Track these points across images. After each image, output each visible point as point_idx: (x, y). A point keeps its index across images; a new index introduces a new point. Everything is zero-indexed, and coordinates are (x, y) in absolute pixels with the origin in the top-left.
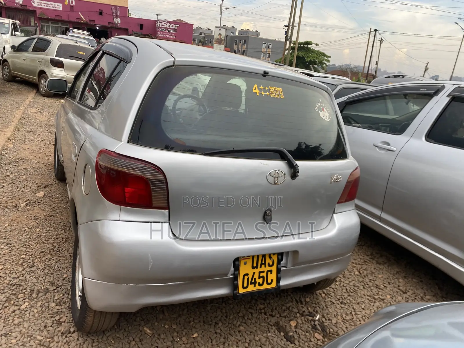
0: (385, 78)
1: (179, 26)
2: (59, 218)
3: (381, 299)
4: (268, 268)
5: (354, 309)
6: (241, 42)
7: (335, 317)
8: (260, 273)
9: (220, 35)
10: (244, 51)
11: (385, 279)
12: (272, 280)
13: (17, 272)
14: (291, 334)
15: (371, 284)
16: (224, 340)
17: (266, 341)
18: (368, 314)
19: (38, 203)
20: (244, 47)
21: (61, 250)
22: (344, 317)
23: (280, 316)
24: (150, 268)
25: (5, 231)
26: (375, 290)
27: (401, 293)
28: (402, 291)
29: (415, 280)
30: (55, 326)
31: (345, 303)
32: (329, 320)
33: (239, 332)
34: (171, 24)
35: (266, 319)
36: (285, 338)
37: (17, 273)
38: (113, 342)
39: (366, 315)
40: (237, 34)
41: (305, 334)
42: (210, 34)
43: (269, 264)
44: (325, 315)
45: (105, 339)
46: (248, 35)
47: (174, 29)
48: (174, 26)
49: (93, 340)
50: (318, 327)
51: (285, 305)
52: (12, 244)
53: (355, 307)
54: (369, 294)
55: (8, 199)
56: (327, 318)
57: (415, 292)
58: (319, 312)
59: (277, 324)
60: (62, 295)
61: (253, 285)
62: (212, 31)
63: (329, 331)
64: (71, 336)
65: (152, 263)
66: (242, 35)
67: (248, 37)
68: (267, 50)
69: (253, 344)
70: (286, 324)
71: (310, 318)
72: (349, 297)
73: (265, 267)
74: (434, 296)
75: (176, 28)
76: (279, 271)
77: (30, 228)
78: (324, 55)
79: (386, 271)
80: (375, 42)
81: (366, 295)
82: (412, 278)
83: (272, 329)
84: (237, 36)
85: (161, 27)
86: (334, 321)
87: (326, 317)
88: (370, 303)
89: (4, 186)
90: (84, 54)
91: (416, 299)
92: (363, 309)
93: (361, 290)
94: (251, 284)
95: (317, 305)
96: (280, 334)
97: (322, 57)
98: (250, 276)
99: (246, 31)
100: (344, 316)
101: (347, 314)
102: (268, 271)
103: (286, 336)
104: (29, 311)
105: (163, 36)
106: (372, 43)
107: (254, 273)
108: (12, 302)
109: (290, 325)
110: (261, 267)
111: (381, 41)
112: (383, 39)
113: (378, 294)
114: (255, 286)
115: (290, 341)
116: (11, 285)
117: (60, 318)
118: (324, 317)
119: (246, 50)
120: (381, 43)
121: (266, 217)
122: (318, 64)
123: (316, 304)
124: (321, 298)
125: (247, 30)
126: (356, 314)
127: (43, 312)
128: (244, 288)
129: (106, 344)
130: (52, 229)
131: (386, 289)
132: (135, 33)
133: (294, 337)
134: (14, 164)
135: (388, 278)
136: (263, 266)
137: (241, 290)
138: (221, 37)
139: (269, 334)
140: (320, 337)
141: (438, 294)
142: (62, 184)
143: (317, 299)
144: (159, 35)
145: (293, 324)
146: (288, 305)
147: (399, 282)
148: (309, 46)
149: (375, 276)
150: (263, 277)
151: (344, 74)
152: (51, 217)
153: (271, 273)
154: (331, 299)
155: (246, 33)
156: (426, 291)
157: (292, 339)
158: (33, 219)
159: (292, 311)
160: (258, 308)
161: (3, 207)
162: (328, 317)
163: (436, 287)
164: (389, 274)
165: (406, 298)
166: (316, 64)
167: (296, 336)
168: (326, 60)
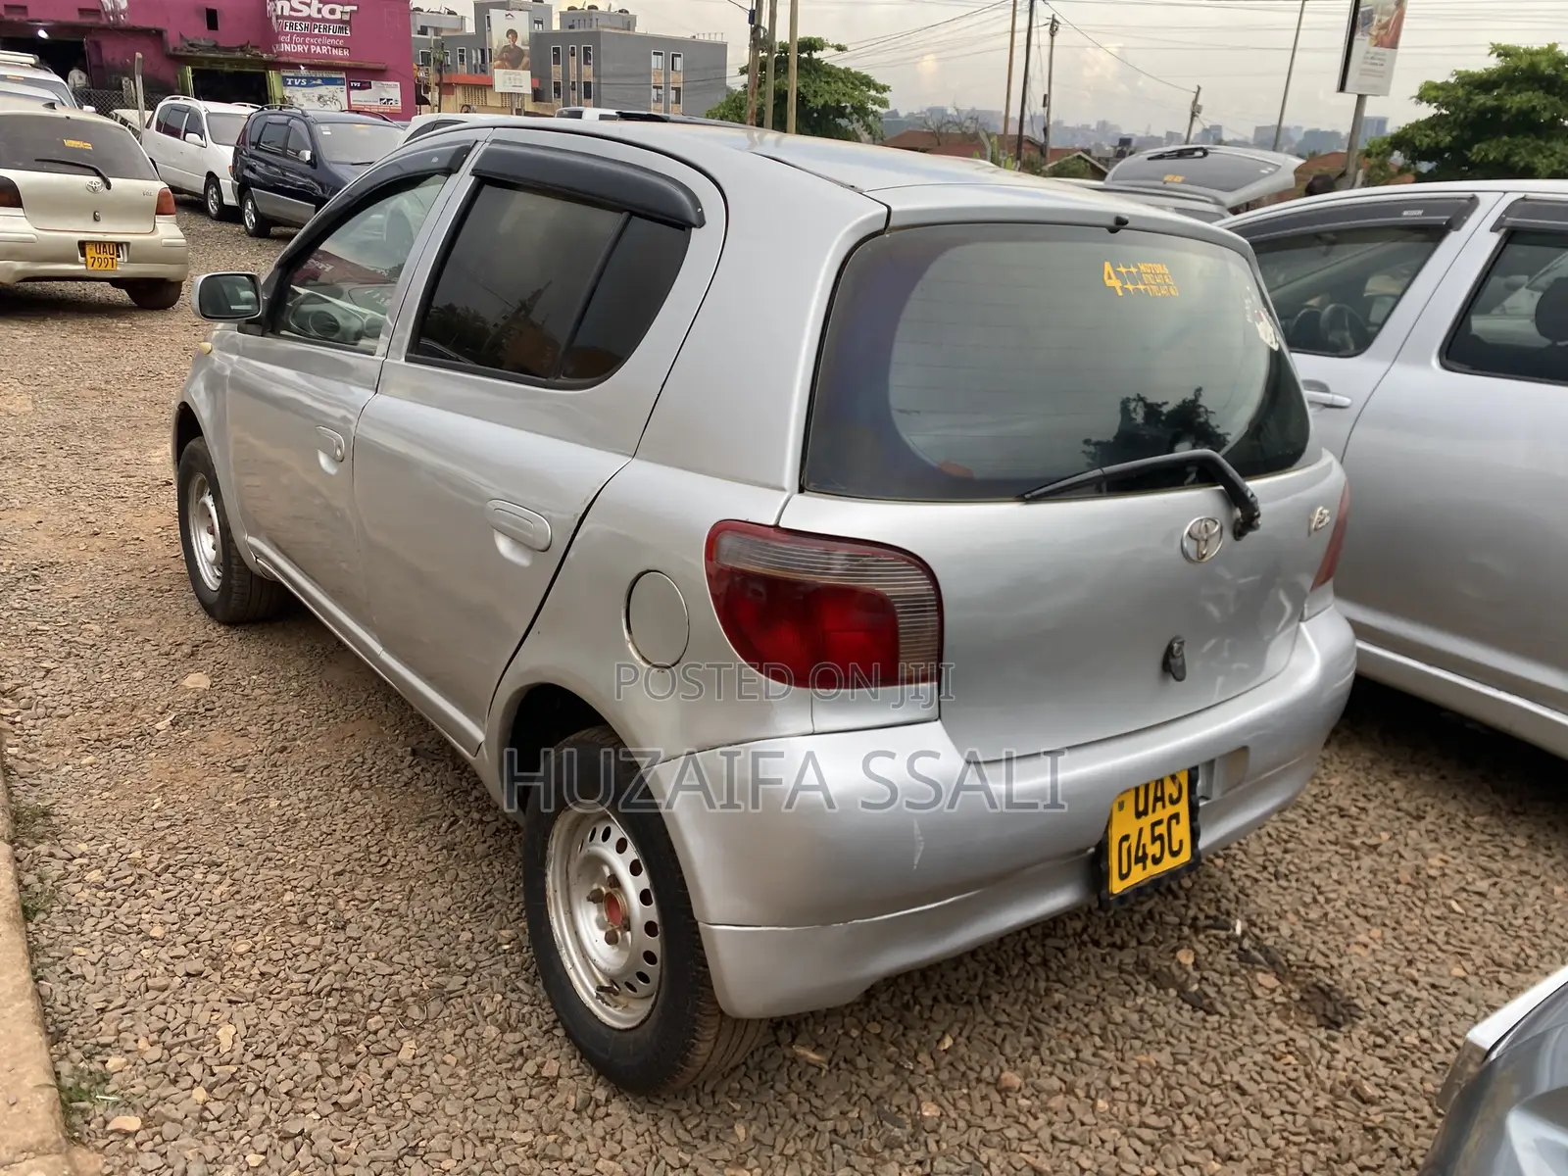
0: (1149, 159)
1: (355, 8)
2: (313, 754)
3: (1370, 846)
4: (1171, 810)
5: (1318, 888)
6: (573, 55)
7: (1280, 917)
8: (1154, 825)
9: (512, 33)
10: (587, 85)
11: (1350, 787)
12: (1181, 842)
13: (307, 950)
14: (1195, 987)
15: (1321, 808)
16: (1030, 1039)
17: (1141, 1021)
18: (1357, 895)
19: (209, 713)
20: (588, 72)
21: (395, 857)
22: (1303, 913)
23: (1140, 943)
24: (916, 862)
25: (169, 823)
26: (1341, 824)
27: (1409, 819)
28: (1409, 814)
29: (1426, 778)
30: (542, 1093)
31: (1286, 876)
32: (1270, 929)
33: (1057, 1008)
34: (325, 4)
35: (1108, 958)
36: (1184, 1001)
37: (308, 954)
38: (738, 1107)
39: (1354, 897)
40: (556, 26)
41: (1232, 981)
42: (456, 30)
43: (1171, 796)
44: (1254, 917)
45: (708, 1102)
46: (594, 28)
47: (341, 21)
48: (339, 8)
49: (677, 1112)
50: (1256, 954)
51: (1137, 908)
52: (223, 863)
53: (1317, 883)
54: (1331, 836)
55: (92, 713)
56: (1265, 927)
57: (1442, 811)
58: (1233, 911)
59: (1142, 966)
60: (499, 997)
61: (1141, 865)
62: (463, 18)
63: (1287, 960)
64: (608, 1115)
65: (922, 848)
66: (571, 27)
67: (598, 34)
68: (667, 75)
69: (1114, 1035)
70: (1168, 963)
71: (1223, 934)
72: (1288, 857)
73: (1164, 806)
74: (1492, 814)
75: (346, 17)
76: (1193, 810)
77: (243, 802)
78: (868, 82)
79: (1341, 762)
80: (1034, 30)
81: (1324, 840)
82: (1417, 774)
83: (1138, 983)
84: (556, 34)
85: (291, 17)
86: (1285, 931)
87: (1259, 921)
88: (1347, 863)
89: (48, 671)
90: (88, 146)
91: (1452, 829)
92: (1339, 883)
93: (1306, 829)
94: (1136, 863)
95: (1219, 895)
96: (1167, 994)
97: (862, 91)
98: (1133, 840)
99: (585, 14)
100: (1302, 910)
101: (1305, 905)
102: (1171, 818)
103: (1182, 995)
104: (431, 1063)
105: (300, 48)
106: (1025, 34)
107: (1141, 830)
108: (361, 1047)
109: (1179, 963)
110: (1154, 811)
111: (1052, 25)
112: (1057, 18)
113: (1354, 832)
114: (1144, 868)
115: (1201, 1008)
116: (318, 993)
117: (540, 1066)
118: (1252, 924)
119: (596, 80)
120: (1052, 34)
121: (1172, 661)
122: (851, 114)
123: (1213, 891)
124: (1218, 874)
125: (590, 7)
126: (1328, 901)
127: (476, 1060)
128: (1123, 877)
129: (719, 1115)
130: (315, 792)
131: (1367, 815)
132: (192, 45)
133: (1206, 995)
134: (31, 587)
135: (1356, 785)
136: (1159, 804)
137: (1117, 886)
138: (518, 43)
139: (1140, 1001)
140: (1270, 980)
141: (1498, 806)
142: (240, 635)
143: (1210, 876)
144: (287, 48)
145: (1186, 958)
146: (1145, 908)
147: (1392, 790)
148: (816, 55)
149: (1322, 784)
150: (1161, 837)
151: (939, 144)
152: (281, 752)
153: (1178, 823)
154: (1244, 869)
155: (588, 21)
156: (1467, 804)
157: (1206, 1001)
158: (229, 769)
159: (1163, 923)
160: (1070, 932)
161: (98, 744)
162: (1263, 922)
163: (1487, 787)
164: (1352, 771)
165: (1427, 831)
166: (843, 116)
167: (1211, 991)
168: (875, 101)
